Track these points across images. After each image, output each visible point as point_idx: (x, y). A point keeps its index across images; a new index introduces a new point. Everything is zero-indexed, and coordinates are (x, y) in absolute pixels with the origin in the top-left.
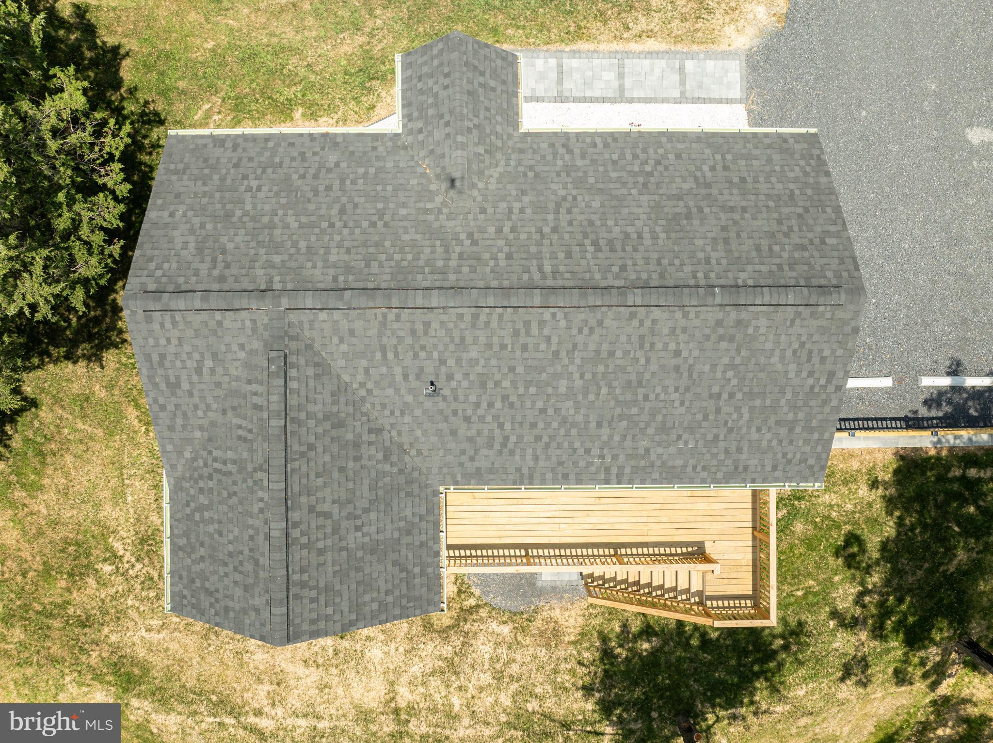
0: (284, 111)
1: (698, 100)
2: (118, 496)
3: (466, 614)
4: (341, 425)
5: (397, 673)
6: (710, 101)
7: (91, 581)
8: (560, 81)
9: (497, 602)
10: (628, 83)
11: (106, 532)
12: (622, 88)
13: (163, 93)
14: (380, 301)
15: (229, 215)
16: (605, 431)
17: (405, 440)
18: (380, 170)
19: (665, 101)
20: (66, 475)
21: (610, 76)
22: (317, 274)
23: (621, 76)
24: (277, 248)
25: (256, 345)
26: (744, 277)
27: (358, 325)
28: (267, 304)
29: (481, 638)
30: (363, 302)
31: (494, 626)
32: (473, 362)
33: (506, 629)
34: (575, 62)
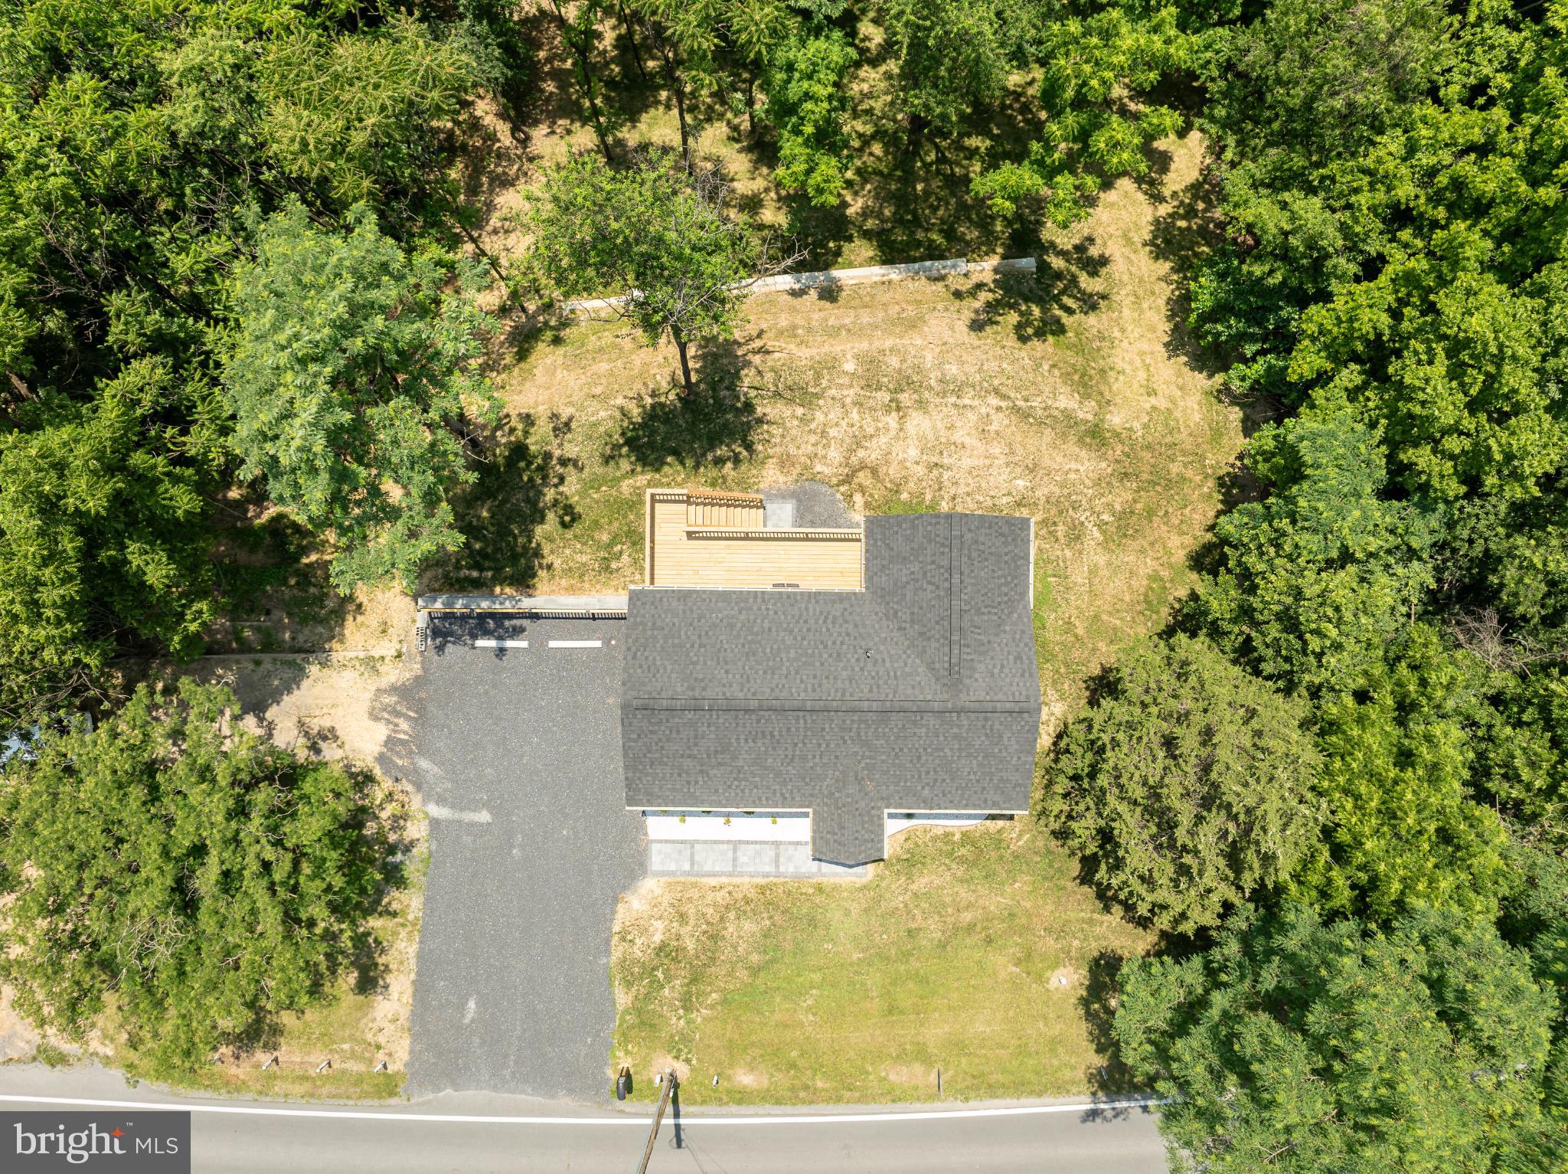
0: (967, 838)
1: (682, 842)
2: (1093, 571)
3: (847, 480)
4: (921, 634)
5: (897, 438)
6: (673, 842)
7: (1118, 507)
8: (777, 856)
9: (824, 489)
10: (730, 854)
11: (1105, 545)
12: (735, 851)
13: (1050, 852)
14: (897, 705)
15: (985, 757)
16: (766, 625)
17: (885, 622)
18: (897, 784)
19: (705, 842)
20: (1130, 586)
21: (743, 859)
22: (932, 721)
23: (735, 859)
24: (956, 737)
25: (967, 681)
26: (689, 715)
27: (909, 691)
28: (960, 704)
29: (836, 463)
30: (907, 705)
31: (827, 471)
32: (845, 668)
33: (819, 468)
34: (767, 869)
